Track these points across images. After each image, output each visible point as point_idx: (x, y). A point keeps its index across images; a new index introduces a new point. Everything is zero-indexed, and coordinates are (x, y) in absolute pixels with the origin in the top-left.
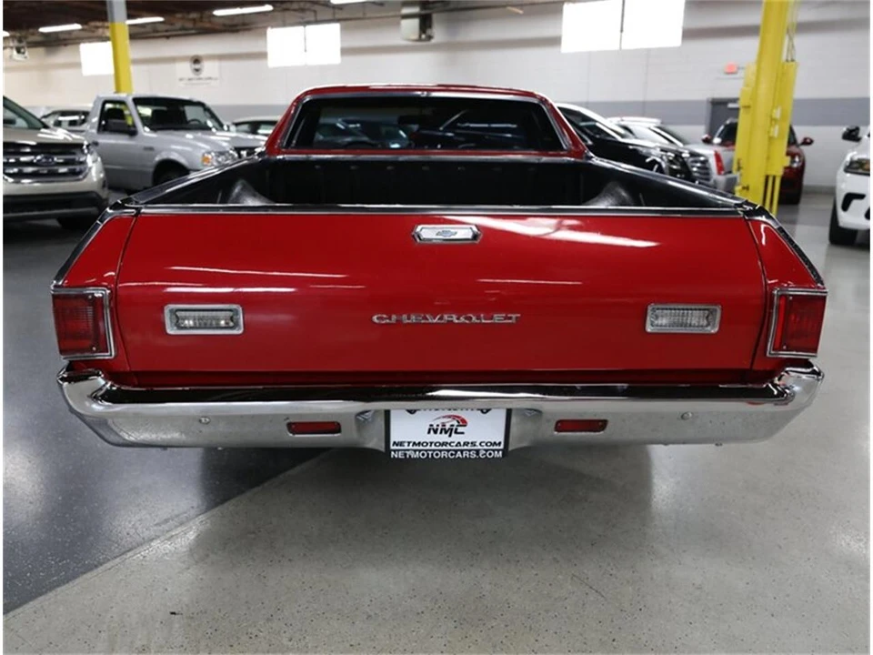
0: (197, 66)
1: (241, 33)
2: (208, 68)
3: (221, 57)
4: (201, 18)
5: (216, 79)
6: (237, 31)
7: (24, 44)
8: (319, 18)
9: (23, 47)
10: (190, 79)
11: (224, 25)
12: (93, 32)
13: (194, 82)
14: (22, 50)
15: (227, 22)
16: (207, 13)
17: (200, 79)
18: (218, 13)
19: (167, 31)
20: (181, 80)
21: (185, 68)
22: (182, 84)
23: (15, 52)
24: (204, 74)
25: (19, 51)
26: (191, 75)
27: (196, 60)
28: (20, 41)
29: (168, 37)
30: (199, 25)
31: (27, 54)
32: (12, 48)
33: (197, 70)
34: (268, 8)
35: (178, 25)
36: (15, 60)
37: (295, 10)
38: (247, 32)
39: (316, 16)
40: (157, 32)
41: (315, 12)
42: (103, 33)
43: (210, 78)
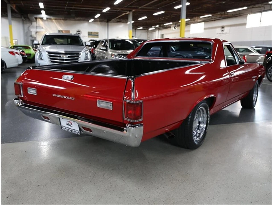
0: (223, 29)
1: (238, 17)
2: (226, 29)
3: (231, 26)
4: (224, 13)
5: (228, 33)
6: (237, 17)
7: (176, 26)
8: (265, 9)
9: (176, 27)
10: (220, 34)
11: (233, 15)
12: (194, 20)
13: (221, 34)
14: (175, 27)
15: (234, 14)
16: (226, 12)
17: (223, 33)
18: (229, 11)
19: (215, 18)
20: (217, 34)
21: (219, 30)
22: (217, 35)
23: (173, 28)
24: (225, 32)
25: (175, 28)
26: (220, 32)
27: (223, 27)
28: (175, 25)
29: (215, 20)
30: (223, 16)
31: (176, 28)
32: (173, 27)
33: (223, 30)
34: (246, 8)
35: (219, 16)
36: (173, 31)
37: (257, 7)
38: (240, 17)
39: (264, 9)
40: (212, 19)
41: (264, 7)
42: (197, 21)
43: (226, 33)
